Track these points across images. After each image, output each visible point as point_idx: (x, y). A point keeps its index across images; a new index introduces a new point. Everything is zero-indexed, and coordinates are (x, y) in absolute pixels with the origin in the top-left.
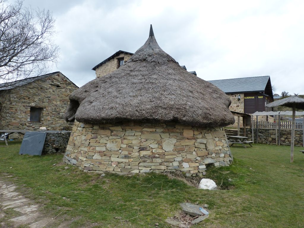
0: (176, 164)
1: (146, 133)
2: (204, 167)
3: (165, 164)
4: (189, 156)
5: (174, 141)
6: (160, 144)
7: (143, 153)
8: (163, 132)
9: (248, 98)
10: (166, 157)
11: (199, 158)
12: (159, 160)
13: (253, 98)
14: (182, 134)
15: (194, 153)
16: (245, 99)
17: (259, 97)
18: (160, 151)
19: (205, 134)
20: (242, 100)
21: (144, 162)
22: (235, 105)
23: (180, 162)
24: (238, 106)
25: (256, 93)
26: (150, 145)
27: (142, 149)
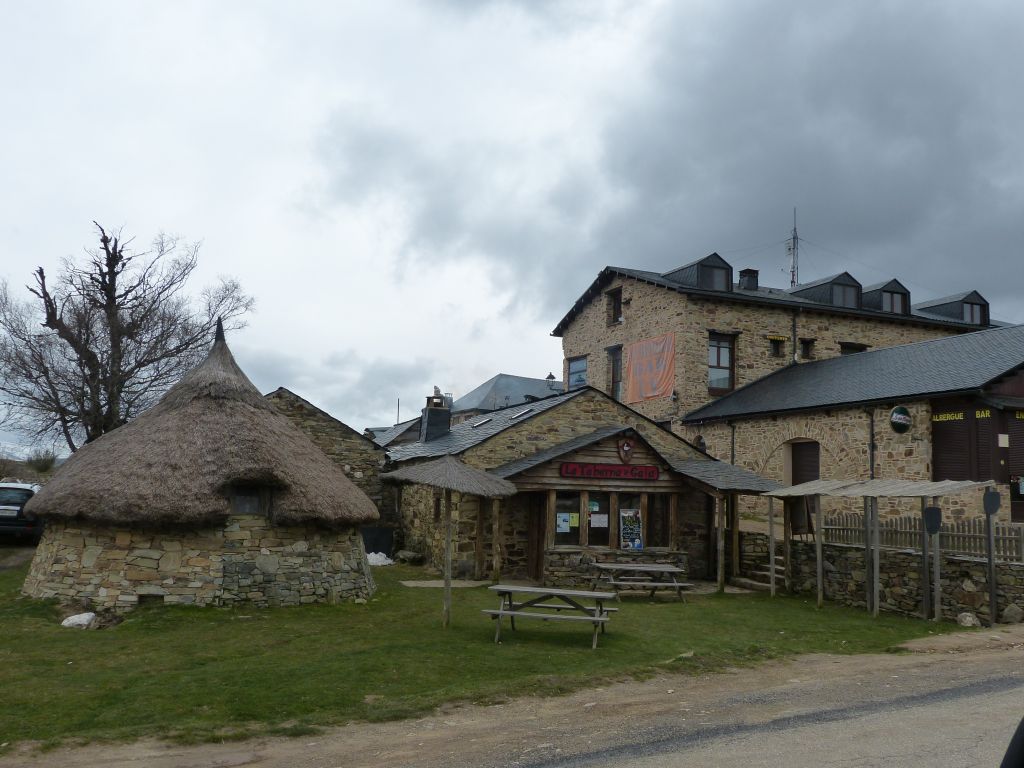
0: (90, 588)
1: (67, 536)
2: (134, 598)
3: (77, 587)
4: (113, 578)
5: (99, 550)
6: (80, 555)
7: (57, 567)
8: (91, 536)
9: (944, 418)
10: (83, 576)
11: (126, 583)
12: (70, 581)
13: (960, 416)
14: (113, 539)
15: (122, 573)
16: (935, 425)
17: (979, 415)
18: (76, 566)
20: (923, 428)
21: (53, 581)
22: (902, 448)
23: (98, 586)
24: (909, 453)
25: (964, 399)
26: (67, 557)
27: (57, 561)
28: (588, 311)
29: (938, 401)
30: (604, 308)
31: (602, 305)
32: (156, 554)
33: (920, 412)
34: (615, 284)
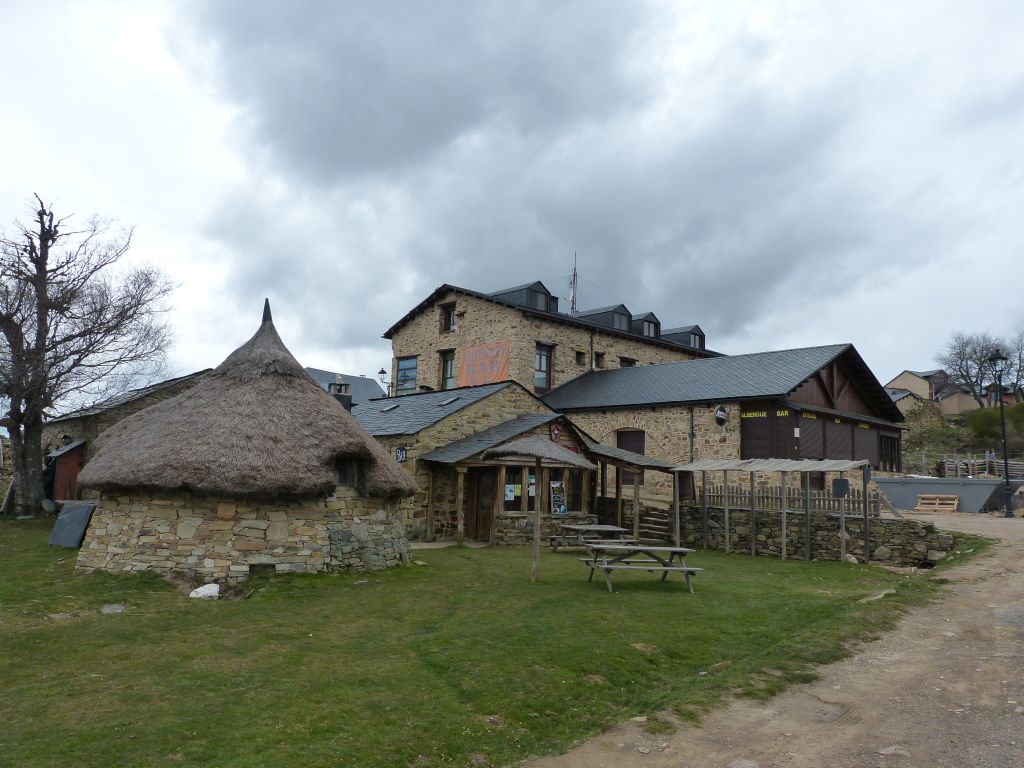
0: (192, 560)
1: (155, 508)
2: (246, 568)
3: (175, 558)
4: (219, 549)
5: (198, 521)
6: (174, 530)
7: (145, 539)
8: (184, 507)
9: (749, 415)
10: (180, 548)
11: (235, 554)
12: (166, 553)
13: (764, 415)
14: (214, 510)
15: (229, 543)
16: (742, 419)
17: (779, 414)
18: (171, 537)
19: (268, 514)
20: (735, 422)
21: (142, 553)
22: (718, 437)
23: (201, 558)
24: (723, 440)
25: (771, 402)
26: (159, 529)
27: (144, 533)
28: (420, 319)
29: (746, 403)
30: (437, 318)
31: (435, 316)
32: (263, 525)
33: (733, 411)
34: (450, 299)
